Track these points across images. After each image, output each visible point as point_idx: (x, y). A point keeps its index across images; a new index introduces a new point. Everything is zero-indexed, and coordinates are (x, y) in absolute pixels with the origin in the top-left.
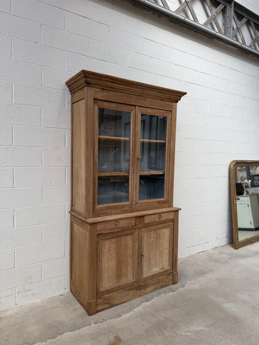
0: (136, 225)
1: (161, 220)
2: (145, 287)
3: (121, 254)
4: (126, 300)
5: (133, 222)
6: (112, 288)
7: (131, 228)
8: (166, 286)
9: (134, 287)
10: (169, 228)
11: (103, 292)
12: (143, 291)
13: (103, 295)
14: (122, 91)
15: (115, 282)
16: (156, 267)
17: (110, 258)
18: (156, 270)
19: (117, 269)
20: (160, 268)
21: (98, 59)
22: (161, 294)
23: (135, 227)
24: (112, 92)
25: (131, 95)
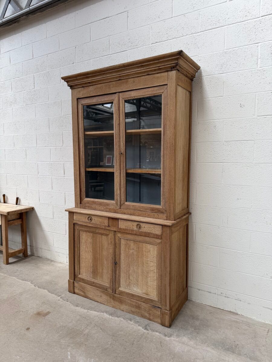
0: (109, 226)
1: (140, 230)
2: (121, 302)
3: (97, 251)
4: (99, 301)
5: (106, 222)
6: (87, 280)
7: (104, 228)
8: (150, 320)
9: (108, 293)
10: (156, 246)
11: (80, 278)
12: (117, 303)
13: (80, 281)
14: (99, 83)
15: (91, 276)
16: (137, 287)
17: (87, 250)
18: (137, 290)
19: (93, 264)
20: (143, 292)
21: (118, 53)
23: (108, 228)
24: (91, 87)
25: (110, 83)
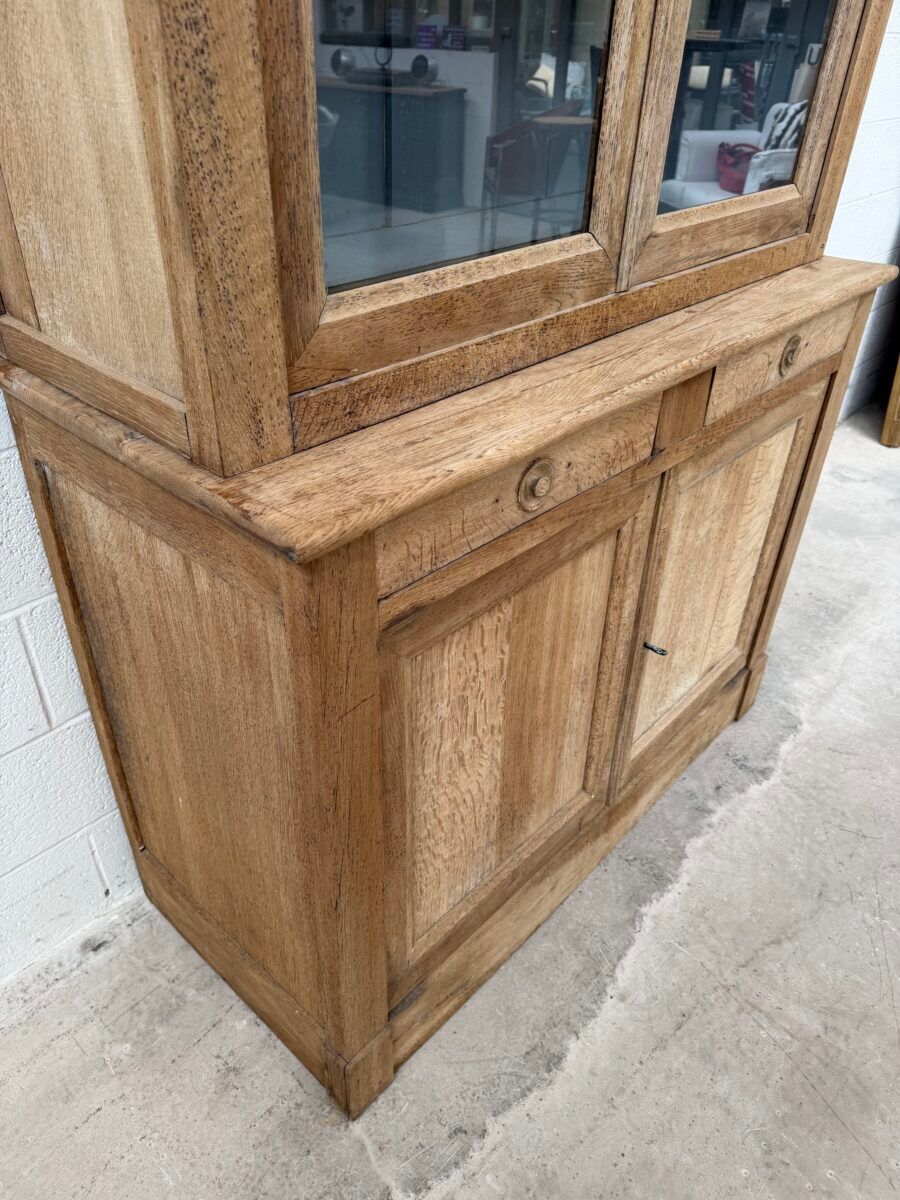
0: (655, 453)
1: (788, 375)
2: (634, 798)
3: (535, 689)
5: (644, 435)
6: (477, 907)
8: (708, 743)
9: (589, 831)
10: (794, 428)
11: (428, 957)
15: (493, 860)
16: (687, 673)
17: (467, 746)
18: (686, 690)
19: (504, 787)
20: (703, 672)
22: (710, 812)
23: (645, 475)
